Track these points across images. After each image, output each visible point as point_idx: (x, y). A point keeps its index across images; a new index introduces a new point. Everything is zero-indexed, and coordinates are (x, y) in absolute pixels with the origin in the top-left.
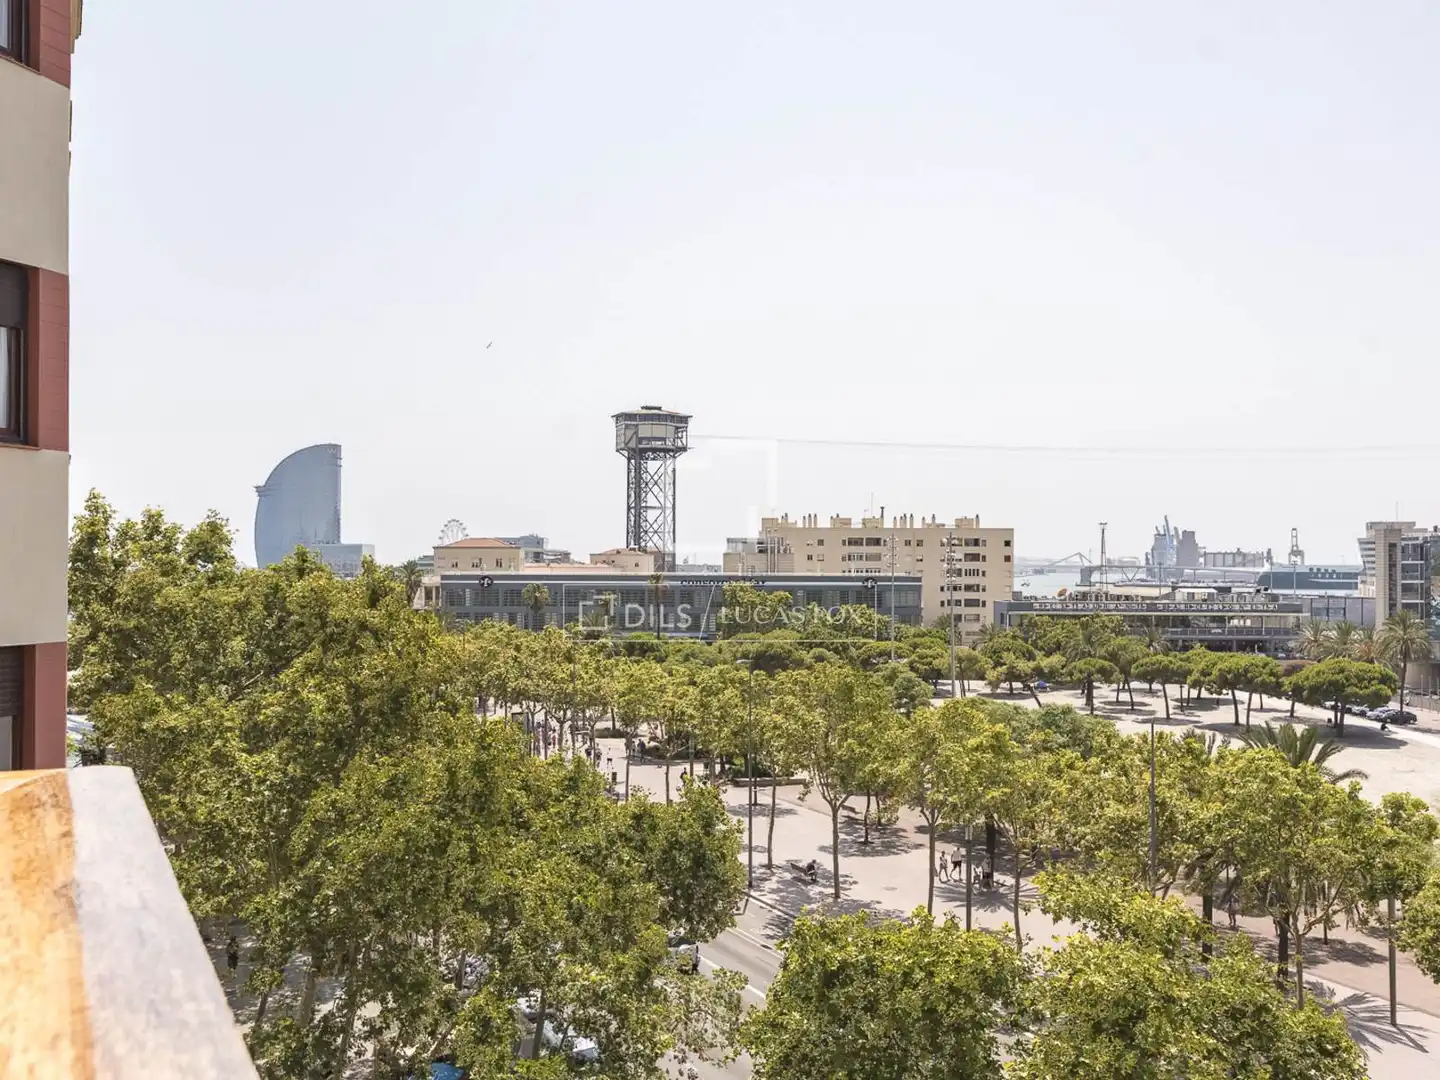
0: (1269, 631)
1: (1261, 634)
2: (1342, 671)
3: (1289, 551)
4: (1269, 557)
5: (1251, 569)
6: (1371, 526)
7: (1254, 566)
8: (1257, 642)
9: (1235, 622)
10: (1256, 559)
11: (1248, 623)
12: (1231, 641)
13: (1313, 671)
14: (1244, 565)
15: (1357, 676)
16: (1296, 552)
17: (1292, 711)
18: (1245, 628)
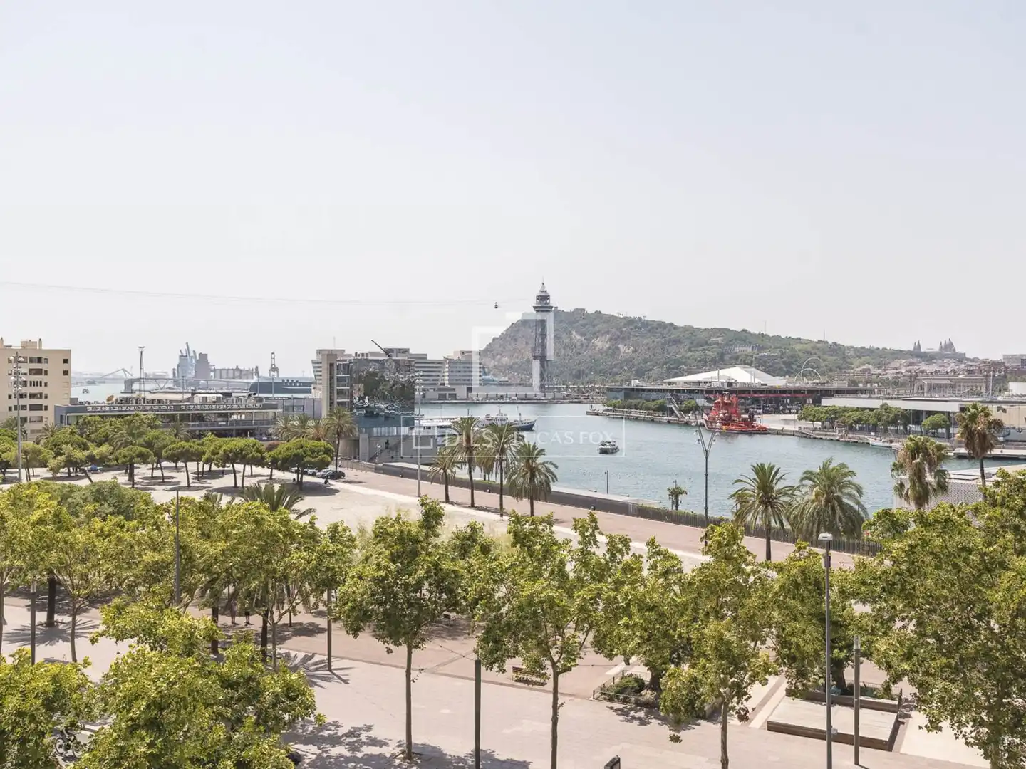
0: (256, 423)
1: (251, 425)
2: (302, 447)
3: (270, 368)
4: (257, 372)
5: (245, 380)
6: (319, 352)
7: (247, 378)
8: (249, 430)
9: (234, 417)
10: (249, 373)
11: (243, 417)
12: (232, 430)
13: (285, 447)
14: (240, 377)
15: (310, 450)
16: (274, 369)
17: (271, 475)
18: (241, 420)
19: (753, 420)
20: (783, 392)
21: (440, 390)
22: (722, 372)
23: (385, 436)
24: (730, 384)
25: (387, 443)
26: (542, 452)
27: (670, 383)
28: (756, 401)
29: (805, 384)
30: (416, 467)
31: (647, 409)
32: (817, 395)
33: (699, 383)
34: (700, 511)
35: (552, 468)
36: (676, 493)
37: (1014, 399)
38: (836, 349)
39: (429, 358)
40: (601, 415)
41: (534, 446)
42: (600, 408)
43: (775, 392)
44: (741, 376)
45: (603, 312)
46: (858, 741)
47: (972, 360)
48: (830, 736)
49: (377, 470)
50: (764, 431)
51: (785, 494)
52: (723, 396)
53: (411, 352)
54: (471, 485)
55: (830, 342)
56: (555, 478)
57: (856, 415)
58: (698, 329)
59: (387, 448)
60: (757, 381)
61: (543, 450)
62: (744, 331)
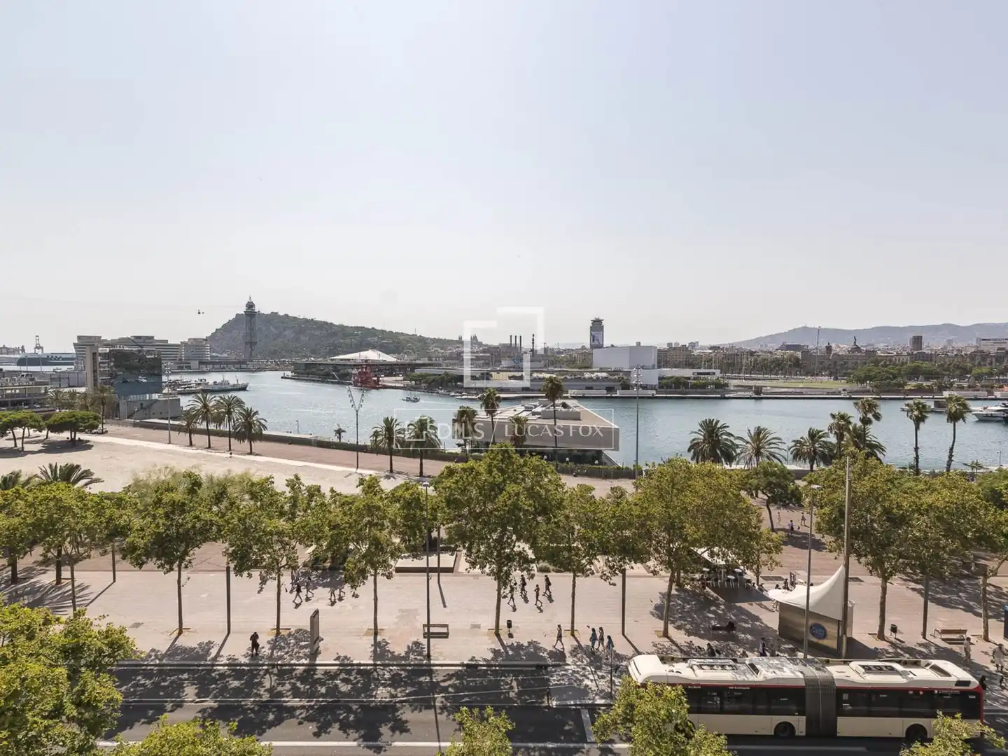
0: (29, 395)
1: (25, 397)
2: (74, 416)
3: (34, 346)
4: (23, 350)
5: (12, 356)
6: (79, 338)
7: (14, 354)
8: (24, 401)
9: (9, 392)
10: (15, 351)
11: (17, 391)
12: (8, 402)
13: (61, 414)
14: (8, 354)
15: (82, 418)
16: (38, 347)
17: (47, 436)
18: (15, 394)
19: (379, 381)
20: (395, 364)
21: (178, 363)
22: (362, 353)
23: (140, 401)
24: (366, 361)
25: (142, 404)
26: (256, 413)
27: (332, 360)
28: (380, 370)
29: (406, 359)
30: (167, 422)
31: (318, 375)
32: (414, 366)
33: (349, 360)
34: (353, 441)
35: (263, 422)
36: (339, 432)
37: (505, 369)
38: (422, 340)
39: (169, 343)
40: (290, 378)
41: (251, 410)
42: (289, 374)
43: (391, 365)
44: (372, 355)
45: (290, 315)
46: (440, 570)
47: (485, 346)
48: (427, 570)
49: (135, 425)
50: (385, 387)
51: (400, 433)
52: (362, 368)
53: (155, 338)
54: (208, 433)
55: (418, 335)
56: (265, 428)
57: (433, 377)
58: (347, 327)
59: (142, 408)
60: (381, 358)
61: (257, 412)
62: (373, 328)
